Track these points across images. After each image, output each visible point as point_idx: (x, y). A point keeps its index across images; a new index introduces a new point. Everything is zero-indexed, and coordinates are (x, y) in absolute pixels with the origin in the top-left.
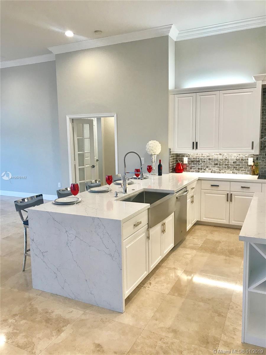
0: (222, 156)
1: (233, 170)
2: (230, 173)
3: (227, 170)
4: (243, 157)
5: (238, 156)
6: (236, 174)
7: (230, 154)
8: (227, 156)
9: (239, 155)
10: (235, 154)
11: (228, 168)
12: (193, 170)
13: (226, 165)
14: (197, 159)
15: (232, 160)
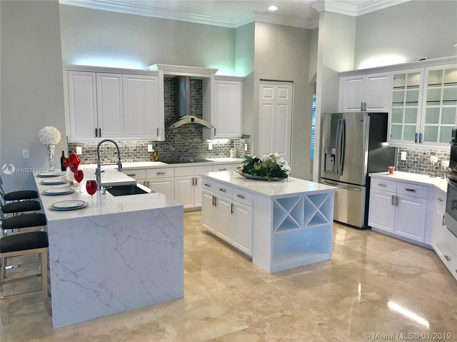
0: (122, 144)
1: (134, 158)
2: (130, 162)
3: (127, 158)
4: (143, 145)
5: (137, 144)
6: (137, 162)
7: (130, 141)
8: (127, 143)
9: (139, 142)
10: (135, 142)
11: (129, 156)
12: (88, 162)
13: (126, 153)
14: (93, 148)
15: (132, 147)
